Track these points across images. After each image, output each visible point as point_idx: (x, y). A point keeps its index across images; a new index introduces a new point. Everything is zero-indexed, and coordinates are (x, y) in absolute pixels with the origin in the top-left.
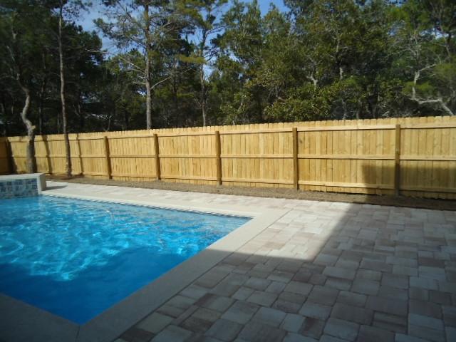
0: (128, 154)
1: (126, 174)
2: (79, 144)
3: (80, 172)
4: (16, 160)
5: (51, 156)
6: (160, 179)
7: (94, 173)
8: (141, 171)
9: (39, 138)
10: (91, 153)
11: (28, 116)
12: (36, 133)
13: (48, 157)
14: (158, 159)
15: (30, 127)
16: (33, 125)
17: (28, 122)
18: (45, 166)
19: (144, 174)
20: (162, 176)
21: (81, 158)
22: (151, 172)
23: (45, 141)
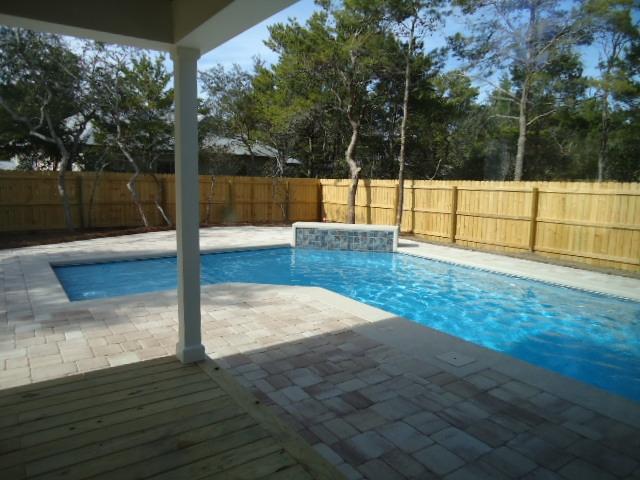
0: (485, 212)
1: (479, 239)
2: (413, 193)
3: (410, 229)
4: (326, 206)
5: (372, 205)
6: (533, 251)
7: (428, 233)
8: (503, 236)
9: (361, 182)
10: (429, 206)
11: (353, 156)
12: (360, 176)
13: (368, 207)
14: (535, 223)
15: (355, 169)
16: (357, 166)
17: (352, 163)
18: (363, 218)
19: (507, 242)
20: (536, 247)
21: (413, 212)
22: (520, 240)
23: (368, 187)
